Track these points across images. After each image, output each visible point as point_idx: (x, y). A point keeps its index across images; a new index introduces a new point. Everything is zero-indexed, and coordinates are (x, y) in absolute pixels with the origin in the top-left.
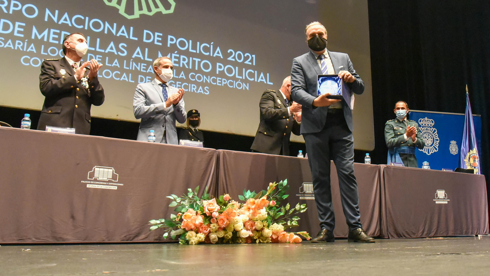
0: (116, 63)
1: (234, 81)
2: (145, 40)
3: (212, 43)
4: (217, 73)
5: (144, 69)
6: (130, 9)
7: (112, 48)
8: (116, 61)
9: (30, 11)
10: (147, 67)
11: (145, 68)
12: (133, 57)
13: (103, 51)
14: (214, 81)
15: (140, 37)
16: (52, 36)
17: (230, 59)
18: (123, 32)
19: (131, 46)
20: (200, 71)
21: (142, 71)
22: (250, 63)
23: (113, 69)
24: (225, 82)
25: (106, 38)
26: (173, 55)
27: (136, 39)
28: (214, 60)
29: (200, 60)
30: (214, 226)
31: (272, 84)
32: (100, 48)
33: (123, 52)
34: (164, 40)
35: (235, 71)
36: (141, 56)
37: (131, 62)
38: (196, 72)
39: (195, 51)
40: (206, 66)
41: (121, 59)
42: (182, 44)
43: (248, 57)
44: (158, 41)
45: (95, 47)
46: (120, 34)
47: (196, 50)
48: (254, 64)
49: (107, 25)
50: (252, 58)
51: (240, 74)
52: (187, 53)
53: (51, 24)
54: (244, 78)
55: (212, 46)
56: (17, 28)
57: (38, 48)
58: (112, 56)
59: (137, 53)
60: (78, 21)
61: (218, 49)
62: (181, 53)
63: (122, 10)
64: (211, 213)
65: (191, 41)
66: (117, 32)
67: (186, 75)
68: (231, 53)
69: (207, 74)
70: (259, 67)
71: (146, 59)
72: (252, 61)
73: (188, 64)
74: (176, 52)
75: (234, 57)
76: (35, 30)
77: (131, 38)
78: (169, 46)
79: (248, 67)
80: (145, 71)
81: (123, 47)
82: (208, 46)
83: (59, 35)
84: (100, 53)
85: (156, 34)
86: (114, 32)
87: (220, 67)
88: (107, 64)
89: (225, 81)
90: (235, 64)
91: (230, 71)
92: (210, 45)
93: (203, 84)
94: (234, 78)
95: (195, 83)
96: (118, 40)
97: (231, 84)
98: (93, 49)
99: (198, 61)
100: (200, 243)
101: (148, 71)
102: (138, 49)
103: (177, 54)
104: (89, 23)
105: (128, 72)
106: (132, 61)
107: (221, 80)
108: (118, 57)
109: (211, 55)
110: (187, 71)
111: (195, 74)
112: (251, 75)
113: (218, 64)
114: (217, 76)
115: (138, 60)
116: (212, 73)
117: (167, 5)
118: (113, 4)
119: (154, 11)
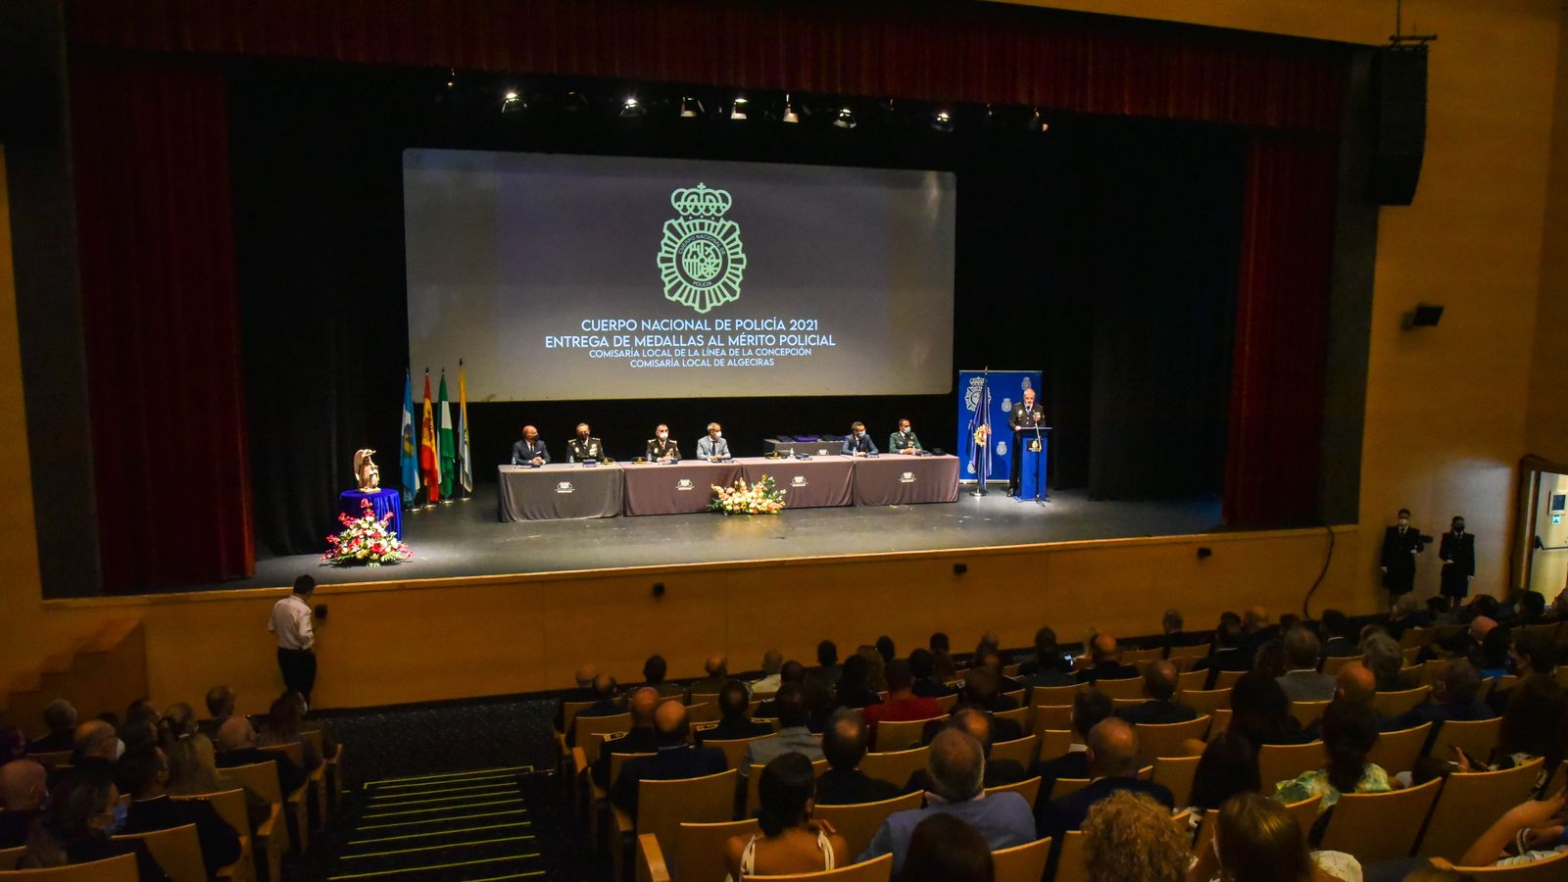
0: (696, 353)
1: (797, 349)
2: (717, 329)
3: (775, 318)
4: (781, 344)
6: (703, 305)
7: (692, 342)
8: (696, 351)
9: (631, 325)
10: (720, 351)
12: (709, 345)
13: (685, 345)
14: (778, 352)
15: (713, 326)
16: (648, 341)
17: (792, 329)
18: (699, 326)
19: (707, 336)
20: (765, 346)
21: (716, 355)
22: (813, 329)
23: (694, 358)
24: (788, 351)
25: (687, 334)
26: (741, 336)
27: (710, 329)
28: (777, 333)
29: (764, 336)
31: (834, 344)
34: (733, 325)
35: (798, 339)
36: (715, 343)
38: (762, 347)
39: (760, 329)
40: (770, 340)
42: (748, 325)
43: (810, 323)
44: (728, 327)
45: (680, 343)
46: (697, 327)
47: (761, 327)
48: (816, 329)
49: (687, 323)
50: (814, 323)
51: (803, 341)
52: (753, 332)
53: (647, 332)
54: (806, 344)
55: (775, 321)
56: (625, 340)
57: (640, 353)
58: (692, 348)
59: (712, 341)
60: (666, 325)
61: (781, 322)
62: (747, 333)
63: (696, 307)
65: (756, 320)
66: (695, 327)
67: (753, 351)
68: (793, 323)
69: (771, 347)
70: (821, 332)
71: (719, 344)
72: (813, 326)
73: (754, 342)
74: (743, 333)
75: (796, 327)
76: (637, 340)
77: (706, 329)
78: (737, 329)
79: (810, 333)
81: (700, 338)
82: (772, 321)
83: (653, 339)
84: (684, 347)
85: (726, 321)
86: (692, 327)
87: (783, 338)
88: (689, 355)
90: (797, 333)
91: (792, 340)
93: (768, 357)
94: (797, 346)
95: (762, 357)
96: (695, 333)
97: (794, 352)
101: (722, 354)
102: (712, 338)
104: (673, 324)
105: (705, 358)
106: (708, 349)
107: (785, 350)
108: (697, 347)
109: (775, 329)
110: (753, 348)
111: (760, 350)
112: (813, 340)
113: (781, 336)
114: (780, 347)
115: (713, 347)
116: (777, 345)
117: (733, 293)
118: (690, 303)
119: (723, 300)
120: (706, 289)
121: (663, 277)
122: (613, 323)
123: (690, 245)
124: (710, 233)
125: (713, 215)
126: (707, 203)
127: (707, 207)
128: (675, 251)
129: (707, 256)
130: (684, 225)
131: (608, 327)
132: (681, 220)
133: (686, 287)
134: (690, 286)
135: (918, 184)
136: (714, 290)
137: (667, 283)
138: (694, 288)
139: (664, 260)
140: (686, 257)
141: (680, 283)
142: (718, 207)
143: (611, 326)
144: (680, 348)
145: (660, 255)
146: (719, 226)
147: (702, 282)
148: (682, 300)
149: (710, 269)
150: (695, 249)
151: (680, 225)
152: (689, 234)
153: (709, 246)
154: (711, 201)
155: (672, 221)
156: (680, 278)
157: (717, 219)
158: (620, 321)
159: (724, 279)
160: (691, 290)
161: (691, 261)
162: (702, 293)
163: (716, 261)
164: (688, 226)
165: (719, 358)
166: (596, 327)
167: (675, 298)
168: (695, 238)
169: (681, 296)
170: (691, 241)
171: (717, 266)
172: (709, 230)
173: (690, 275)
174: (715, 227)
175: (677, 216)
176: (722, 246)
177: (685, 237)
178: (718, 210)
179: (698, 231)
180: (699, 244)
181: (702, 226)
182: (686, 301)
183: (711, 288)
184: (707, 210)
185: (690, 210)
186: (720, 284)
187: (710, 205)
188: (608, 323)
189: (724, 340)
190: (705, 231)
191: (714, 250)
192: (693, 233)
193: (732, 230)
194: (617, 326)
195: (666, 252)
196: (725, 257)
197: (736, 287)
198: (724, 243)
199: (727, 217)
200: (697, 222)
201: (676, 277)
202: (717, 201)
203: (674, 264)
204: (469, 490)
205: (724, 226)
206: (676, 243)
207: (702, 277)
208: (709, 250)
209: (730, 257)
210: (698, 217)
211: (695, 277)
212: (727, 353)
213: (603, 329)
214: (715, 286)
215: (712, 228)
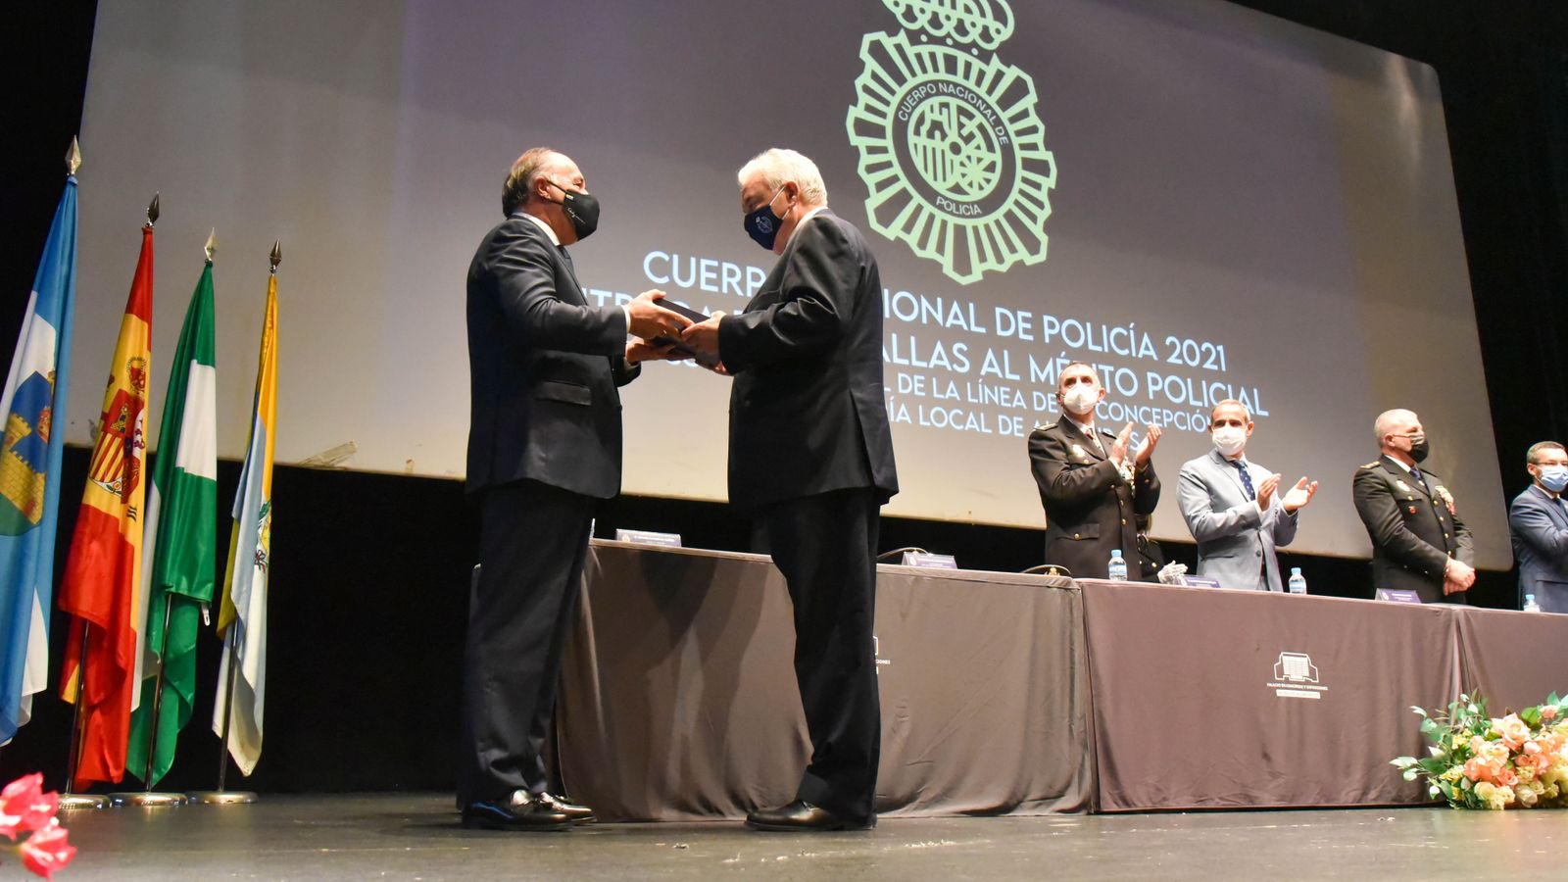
0: (952, 389)
1: (1188, 415)
2: (1000, 332)
3: (1132, 325)
4: (1151, 396)
5: (1006, 400)
6: (962, 264)
7: (940, 358)
8: (952, 385)
10: (1012, 394)
11: (1007, 397)
12: (983, 373)
13: (923, 364)
14: (1147, 416)
15: (991, 327)
17: (1173, 359)
18: (956, 317)
19: (977, 347)
20: (1116, 395)
21: (1003, 404)
22: (1215, 367)
23: (949, 404)
25: (927, 335)
26: (1059, 361)
27: (983, 330)
28: (1142, 366)
29: (1112, 369)
30: (1527, 772)
31: (1266, 414)
32: (918, 359)
33: (962, 365)
34: (1037, 329)
35: (1187, 388)
36: (996, 370)
37: (980, 386)
39: (1099, 349)
41: (960, 380)
42: (1073, 333)
43: (1208, 351)
44: (1026, 331)
45: (909, 357)
46: (950, 321)
47: (1102, 345)
48: (1224, 369)
49: (925, 303)
50: (1218, 353)
51: (1198, 394)
54: (1206, 405)
55: (1132, 332)
58: (943, 376)
59: (989, 364)
61: (1146, 339)
63: (947, 262)
64: (1522, 747)
65: (1088, 325)
66: (945, 318)
68: (1173, 345)
69: (1130, 402)
70: (1235, 376)
71: (1009, 376)
72: (1217, 361)
74: (1063, 354)
75: (1180, 356)
77: (974, 328)
78: (1047, 340)
79: (1212, 376)
80: (1009, 405)
81: (960, 351)
82: (1125, 333)
84: (920, 371)
85: (1021, 314)
86: (939, 317)
87: (1155, 382)
88: (936, 395)
89: (1168, 416)
90: (1183, 371)
91: (1175, 389)
92: (1128, 331)
94: (1185, 406)
96: (953, 335)
97: (1182, 421)
98: (906, 362)
99: (1110, 372)
100: (1508, 807)
101: (1015, 403)
102: (990, 355)
103: (1065, 358)
105: (977, 409)
106: (983, 384)
107: (1161, 414)
108: (955, 375)
109: (1134, 354)
111: (1106, 404)
113: (1150, 375)
114: (1151, 404)
115: (992, 381)
116: (1141, 398)
117: (1033, 246)
118: (930, 253)
119: (1010, 259)
120: (969, 223)
121: (861, 171)
122: (731, 273)
123: (925, 106)
124: (971, 84)
125: (974, 44)
126: (960, 13)
127: (961, 22)
128: (890, 111)
129: (969, 138)
130: (911, 51)
131: (718, 282)
132: (902, 38)
133: (919, 208)
134: (928, 208)
135: (1375, 77)
136: (987, 227)
137: (872, 189)
138: (940, 216)
139: (863, 128)
140: (917, 132)
141: (903, 198)
142: (986, 29)
143: (726, 279)
144: (912, 371)
145: (855, 113)
146: (990, 71)
147: (958, 203)
148: (912, 240)
149: (975, 174)
150: (936, 117)
151: (899, 48)
152: (921, 78)
153: (971, 117)
154: (968, 10)
155: (881, 36)
156: (904, 183)
157: (985, 56)
158: (750, 270)
159: (1009, 205)
160: (931, 218)
161: (930, 143)
162: (960, 231)
163: (988, 158)
164: (919, 56)
165: (1012, 412)
166: (685, 276)
167: (893, 231)
168: (935, 88)
169: (908, 228)
170: (928, 96)
171: (991, 168)
172: (967, 76)
173: (928, 177)
174: (982, 74)
175: (893, 28)
176: (998, 122)
177: (911, 82)
178: (986, 35)
179: (943, 75)
180: (946, 105)
181: (951, 64)
182: (923, 244)
183: (980, 222)
184: (961, 28)
185: (923, 21)
186: (999, 214)
187: (968, 19)
188: (718, 270)
189: (1020, 367)
190: (959, 78)
191: (981, 127)
192: (931, 76)
193: (1017, 91)
194: (742, 284)
195: (869, 108)
196: (1008, 151)
197: (1037, 230)
198: (1005, 116)
199: (1007, 53)
200: (940, 51)
201: (894, 179)
202: (983, 14)
203: (888, 142)
204: (246, 766)
205: (999, 75)
206: (892, 92)
207: (957, 189)
208: (971, 126)
209: (1019, 154)
210: (941, 41)
211: (940, 187)
212: (1029, 400)
213: (704, 286)
214: (990, 219)
215: (974, 75)
